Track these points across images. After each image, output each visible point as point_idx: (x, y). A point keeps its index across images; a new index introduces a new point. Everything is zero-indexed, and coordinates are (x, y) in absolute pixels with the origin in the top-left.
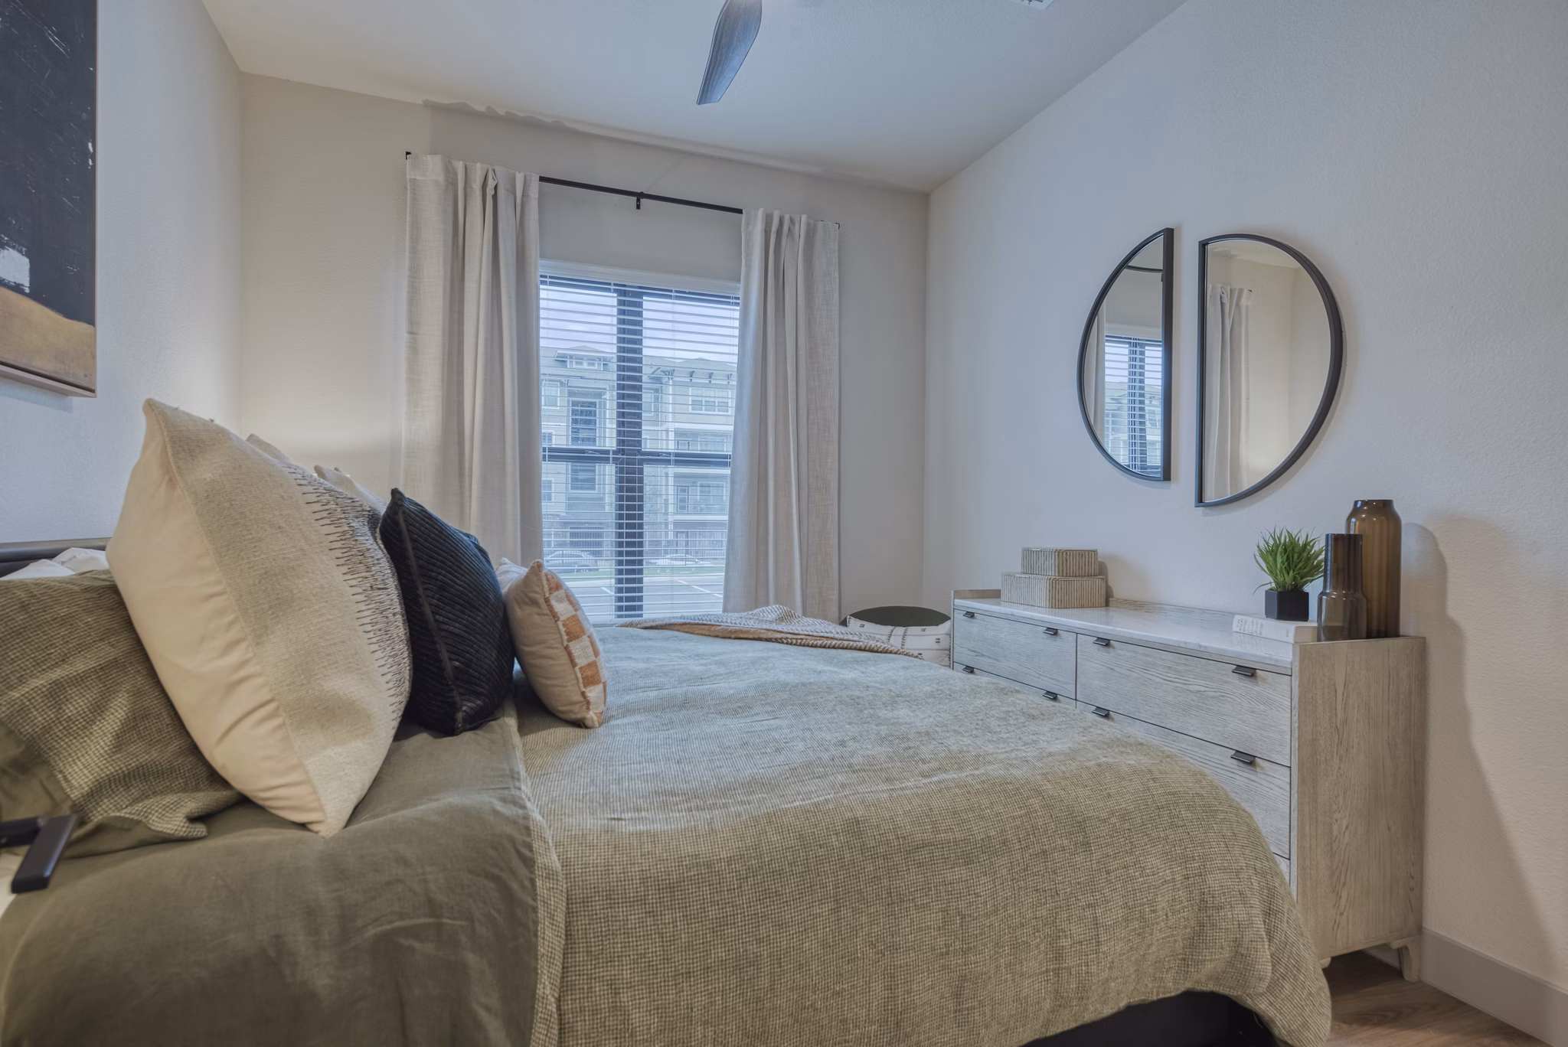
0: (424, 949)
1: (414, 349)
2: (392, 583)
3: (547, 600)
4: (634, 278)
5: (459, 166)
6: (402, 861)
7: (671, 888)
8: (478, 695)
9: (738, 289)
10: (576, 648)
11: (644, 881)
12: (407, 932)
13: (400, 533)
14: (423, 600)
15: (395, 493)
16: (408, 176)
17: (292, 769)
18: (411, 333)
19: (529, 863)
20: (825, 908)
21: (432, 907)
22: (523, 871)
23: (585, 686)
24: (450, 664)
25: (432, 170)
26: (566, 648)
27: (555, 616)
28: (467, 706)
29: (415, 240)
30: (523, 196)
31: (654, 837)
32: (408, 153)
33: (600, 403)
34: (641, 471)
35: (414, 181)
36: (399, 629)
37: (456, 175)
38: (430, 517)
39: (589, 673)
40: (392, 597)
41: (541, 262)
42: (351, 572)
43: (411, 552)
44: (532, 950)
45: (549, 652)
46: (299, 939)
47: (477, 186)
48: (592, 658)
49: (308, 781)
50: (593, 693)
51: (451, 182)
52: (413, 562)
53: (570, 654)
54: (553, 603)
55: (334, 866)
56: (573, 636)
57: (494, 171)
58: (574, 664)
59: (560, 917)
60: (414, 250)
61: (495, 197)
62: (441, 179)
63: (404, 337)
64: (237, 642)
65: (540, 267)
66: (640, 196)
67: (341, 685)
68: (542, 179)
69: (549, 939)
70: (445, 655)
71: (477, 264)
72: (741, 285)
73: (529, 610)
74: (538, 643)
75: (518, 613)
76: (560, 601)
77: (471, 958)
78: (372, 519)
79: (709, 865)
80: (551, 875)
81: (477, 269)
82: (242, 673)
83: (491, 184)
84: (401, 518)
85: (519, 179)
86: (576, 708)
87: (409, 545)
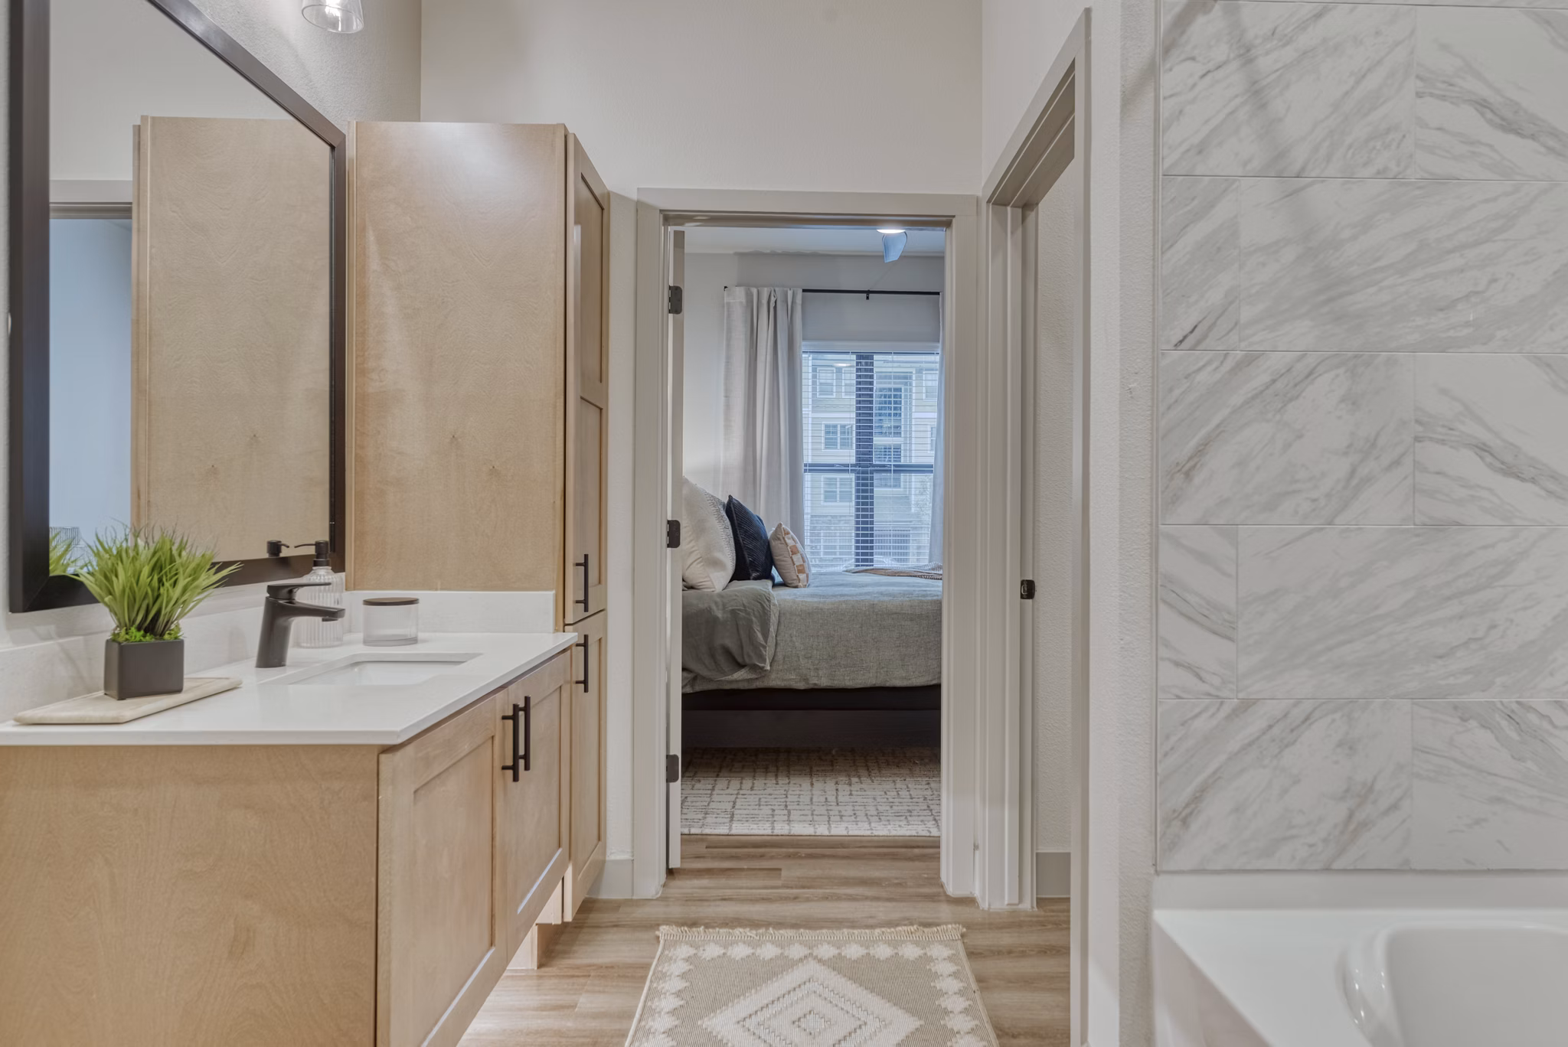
0: (742, 614)
1: (728, 407)
2: (730, 527)
3: (784, 538)
4: (865, 347)
5: (754, 291)
6: (736, 595)
7: (809, 613)
8: (757, 571)
9: (937, 347)
10: (795, 558)
11: (801, 611)
12: (739, 610)
13: (732, 511)
14: (739, 536)
15: (730, 496)
16: (725, 301)
17: (706, 577)
18: (726, 397)
19: (769, 601)
20: (858, 626)
21: (744, 606)
22: (767, 603)
23: (799, 573)
24: (749, 559)
25: (740, 294)
26: (791, 557)
27: (787, 544)
28: (754, 575)
29: (729, 339)
30: (792, 302)
31: (806, 602)
32: (726, 287)
33: (906, 390)
34: (872, 479)
35: (728, 304)
36: (733, 543)
37: (752, 295)
38: (741, 505)
39: (800, 568)
40: (730, 531)
41: (803, 343)
42: (720, 522)
43: (735, 518)
44: (769, 620)
45: (785, 559)
46: (714, 607)
47: (764, 301)
48: (802, 563)
49: (711, 580)
50: (802, 576)
51: (750, 301)
52: (736, 521)
53: (792, 560)
54: (786, 539)
55: (720, 596)
56: (794, 553)
57: (775, 291)
58: (794, 564)
59: (777, 615)
60: (728, 346)
61: (775, 307)
62: (744, 300)
63: (722, 399)
64: (691, 541)
65: (802, 345)
66: (868, 292)
67: (718, 555)
68: (804, 291)
69: (774, 620)
70: (747, 556)
71: (764, 350)
72: (940, 345)
73: (778, 542)
74: (780, 555)
75: (773, 544)
76: (789, 539)
77: (754, 619)
78: (724, 505)
79: (821, 609)
80: (774, 605)
81: (764, 353)
82: (693, 549)
83: (773, 299)
84: (732, 506)
85: (790, 293)
86: (794, 582)
87: (734, 515)
